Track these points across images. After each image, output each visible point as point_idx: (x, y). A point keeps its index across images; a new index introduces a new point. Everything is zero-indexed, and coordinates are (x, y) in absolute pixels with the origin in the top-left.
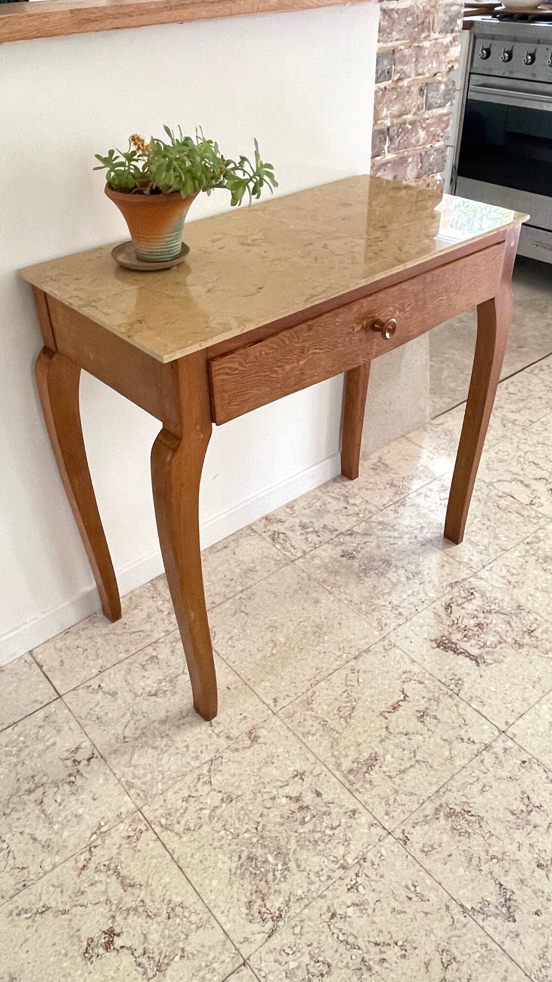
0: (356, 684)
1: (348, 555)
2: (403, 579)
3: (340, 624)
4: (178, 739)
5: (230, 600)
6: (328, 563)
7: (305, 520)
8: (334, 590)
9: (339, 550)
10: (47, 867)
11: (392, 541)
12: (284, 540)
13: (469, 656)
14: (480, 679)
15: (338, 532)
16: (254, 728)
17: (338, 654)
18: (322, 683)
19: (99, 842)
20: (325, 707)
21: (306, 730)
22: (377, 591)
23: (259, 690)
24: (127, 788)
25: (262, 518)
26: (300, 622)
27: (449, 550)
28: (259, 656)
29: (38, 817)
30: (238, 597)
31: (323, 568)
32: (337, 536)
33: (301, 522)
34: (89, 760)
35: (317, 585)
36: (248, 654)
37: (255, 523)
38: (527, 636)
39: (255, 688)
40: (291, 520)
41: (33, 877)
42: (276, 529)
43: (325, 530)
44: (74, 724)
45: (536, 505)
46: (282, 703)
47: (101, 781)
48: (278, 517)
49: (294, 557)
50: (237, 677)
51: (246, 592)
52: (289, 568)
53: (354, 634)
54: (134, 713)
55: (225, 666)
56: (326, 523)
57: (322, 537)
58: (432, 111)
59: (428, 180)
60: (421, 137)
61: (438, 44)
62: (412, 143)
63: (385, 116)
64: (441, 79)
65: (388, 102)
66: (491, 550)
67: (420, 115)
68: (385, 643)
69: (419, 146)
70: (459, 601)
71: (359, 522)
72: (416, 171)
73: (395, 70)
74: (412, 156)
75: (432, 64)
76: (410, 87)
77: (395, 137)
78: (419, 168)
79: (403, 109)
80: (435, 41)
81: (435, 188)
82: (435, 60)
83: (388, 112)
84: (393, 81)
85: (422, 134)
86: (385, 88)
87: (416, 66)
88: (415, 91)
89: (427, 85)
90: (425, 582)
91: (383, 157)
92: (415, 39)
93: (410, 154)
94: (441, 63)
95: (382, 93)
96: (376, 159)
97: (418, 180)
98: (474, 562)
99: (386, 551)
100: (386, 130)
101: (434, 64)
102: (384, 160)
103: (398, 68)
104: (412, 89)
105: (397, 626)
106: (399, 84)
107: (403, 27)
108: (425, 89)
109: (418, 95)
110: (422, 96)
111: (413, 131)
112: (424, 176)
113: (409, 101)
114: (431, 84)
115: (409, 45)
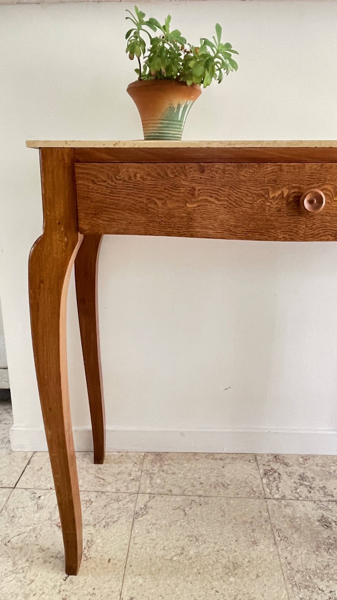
1: (325, 523)
3: (258, 576)
5: (184, 497)
6: (297, 518)
7: (309, 474)
8: (282, 544)
9: (320, 513)
12: (274, 478)
15: (332, 499)
22: (326, 571)
23: (129, 582)
25: (272, 455)
26: (223, 550)
28: (160, 553)
30: (193, 498)
31: (288, 520)
32: (329, 501)
33: (303, 473)
35: (269, 528)
36: (152, 545)
37: (262, 455)
39: (128, 577)
40: (296, 467)
42: (275, 467)
43: (321, 491)
48: (286, 461)
49: (270, 496)
50: (125, 557)
51: (202, 499)
52: (257, 502)
53: (263, 595)
54: (34, 529)
55: (127, 541)
56: (327, 486)
57: (312, 494)
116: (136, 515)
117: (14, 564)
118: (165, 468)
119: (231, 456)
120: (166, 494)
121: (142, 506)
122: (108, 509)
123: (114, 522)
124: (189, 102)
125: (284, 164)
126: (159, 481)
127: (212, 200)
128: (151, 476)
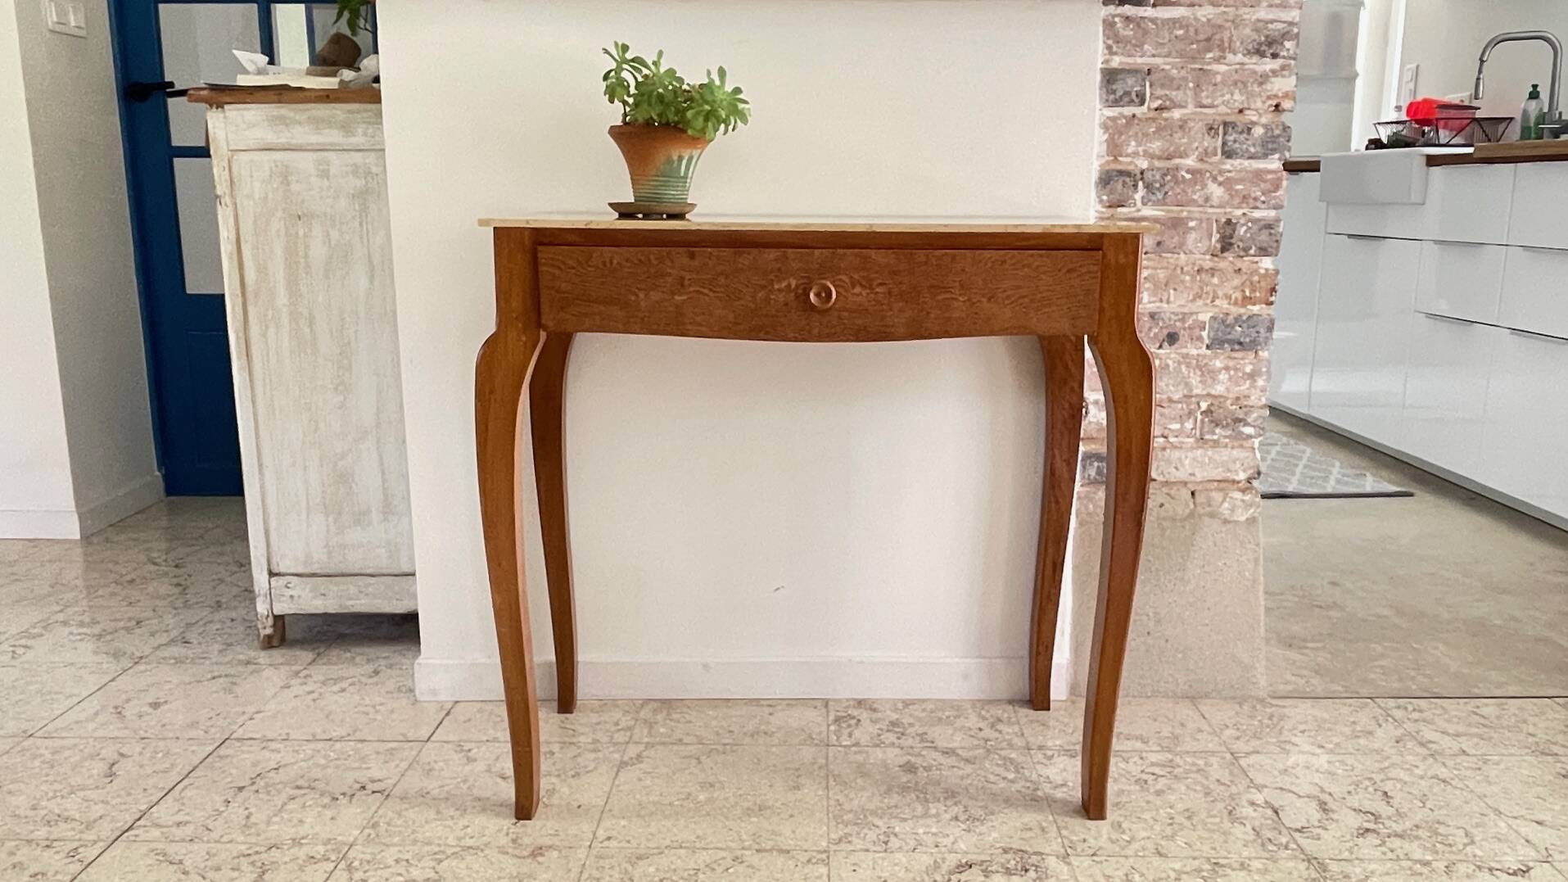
0: (719, 870)
1: (909, 768)
2: (948, 816)
3: (792, 816)
4: (468, 817)
5: (700, 746)
6: (869, 764)
7: (907, 720)
8: (837, 789)
9: (906, 759)
10: (224, 839)
11: (992, 778)
12: (849, 725)
15: (931, 745)
16: (550, 847)
17: (744, 838)
18: (682, 851)
19: (285, 847)
20: (652, 869)
22: (890, 811)
23: (607, 823)
24: (369, 826)
25: (855, 700)
26: (748, 794)
27: (1067, 819)
28: (655, 799)
29: (275, 806)
30: (713, 747)
31: (855, 766)
32: (925, 747)
33: (897, 719)
34: (374, 792)
35: (822, 774)
36: (644, 792)
37: (838, 701)
39: (605, 820)
40: (889, 713)
41: (205, 839)
42: (856, 714)
43: (916, 737)
44: (404, 765)
45: (1305, 835)
46: (613, 843)
47: (358, 810)
48: (875, 706)
49: (836, 743)
50: (603, 803)
51: (728, 747)
52: (813, 749)
53: (794, 832)
54: (465, 781)
55: (607, 789)
56: (929, 732)
57: (902, 741)
58: (1239, 161)
59: (1239, 264)
60: (1214, 195)
61: (1244, 70)
62: (1194, 200)
63: (1134, 153)
64: (1254, 119)
65: (1140, 135)
66: (1135, 846)
67: (1211, 164)
68: (819, 856)
69: (1212, 206)
70: (993, 868)
71: (976, 747)
72: (1207, 243)
73: (1152, 94)
74: (1197, 219)
75: (1232, 95)
76: (1185, 122)
77: (1158, 185)
78: (1214, 240)
79: (1172, 149)
80: (1238, 67)
81: (1256, 278)
82: (1237, 91)
83: (1140, 149)
84: (1149, 108)
85: (1216, 191)
86: (1134, 116)
87: (1196, 94)
88: (1198, 127)
89: (1225, 124)
90: (974, 831)
91: (1133, 209)
92: (1194, 59)
93: (1191, 216)
94: (1251, 96)
95: (1124, 121)
96: (1119, 209)
97: (1216, 259)
98: (1086, 844)
99: (970, 784)
100: (1138, 173)
101: (1237, 96)
102: (1136, 215)
103: (1159, 92)
104: (1191, 124)
105: (862, 850)
106: (1164, 115)
107: (1166, 41)
108: (1221, 128)
109: (1203, 134)
110: (1213, 137)
111: (1196, 184)
112: (1229, 256)
113: (1185, 140)
114: (1234, 125)
115: (1181, 65)
116: (623, 764)
117: (438, 812)
118: (675, 716)
119: (787, 702)
120: (673, 744)
121: (634, 756)
122: (579, 760)
123: (588, 772)
124: (696, 153)
125: (790, 250)
126: (662, 730)
127: (706, 291)
128: (651, 725)
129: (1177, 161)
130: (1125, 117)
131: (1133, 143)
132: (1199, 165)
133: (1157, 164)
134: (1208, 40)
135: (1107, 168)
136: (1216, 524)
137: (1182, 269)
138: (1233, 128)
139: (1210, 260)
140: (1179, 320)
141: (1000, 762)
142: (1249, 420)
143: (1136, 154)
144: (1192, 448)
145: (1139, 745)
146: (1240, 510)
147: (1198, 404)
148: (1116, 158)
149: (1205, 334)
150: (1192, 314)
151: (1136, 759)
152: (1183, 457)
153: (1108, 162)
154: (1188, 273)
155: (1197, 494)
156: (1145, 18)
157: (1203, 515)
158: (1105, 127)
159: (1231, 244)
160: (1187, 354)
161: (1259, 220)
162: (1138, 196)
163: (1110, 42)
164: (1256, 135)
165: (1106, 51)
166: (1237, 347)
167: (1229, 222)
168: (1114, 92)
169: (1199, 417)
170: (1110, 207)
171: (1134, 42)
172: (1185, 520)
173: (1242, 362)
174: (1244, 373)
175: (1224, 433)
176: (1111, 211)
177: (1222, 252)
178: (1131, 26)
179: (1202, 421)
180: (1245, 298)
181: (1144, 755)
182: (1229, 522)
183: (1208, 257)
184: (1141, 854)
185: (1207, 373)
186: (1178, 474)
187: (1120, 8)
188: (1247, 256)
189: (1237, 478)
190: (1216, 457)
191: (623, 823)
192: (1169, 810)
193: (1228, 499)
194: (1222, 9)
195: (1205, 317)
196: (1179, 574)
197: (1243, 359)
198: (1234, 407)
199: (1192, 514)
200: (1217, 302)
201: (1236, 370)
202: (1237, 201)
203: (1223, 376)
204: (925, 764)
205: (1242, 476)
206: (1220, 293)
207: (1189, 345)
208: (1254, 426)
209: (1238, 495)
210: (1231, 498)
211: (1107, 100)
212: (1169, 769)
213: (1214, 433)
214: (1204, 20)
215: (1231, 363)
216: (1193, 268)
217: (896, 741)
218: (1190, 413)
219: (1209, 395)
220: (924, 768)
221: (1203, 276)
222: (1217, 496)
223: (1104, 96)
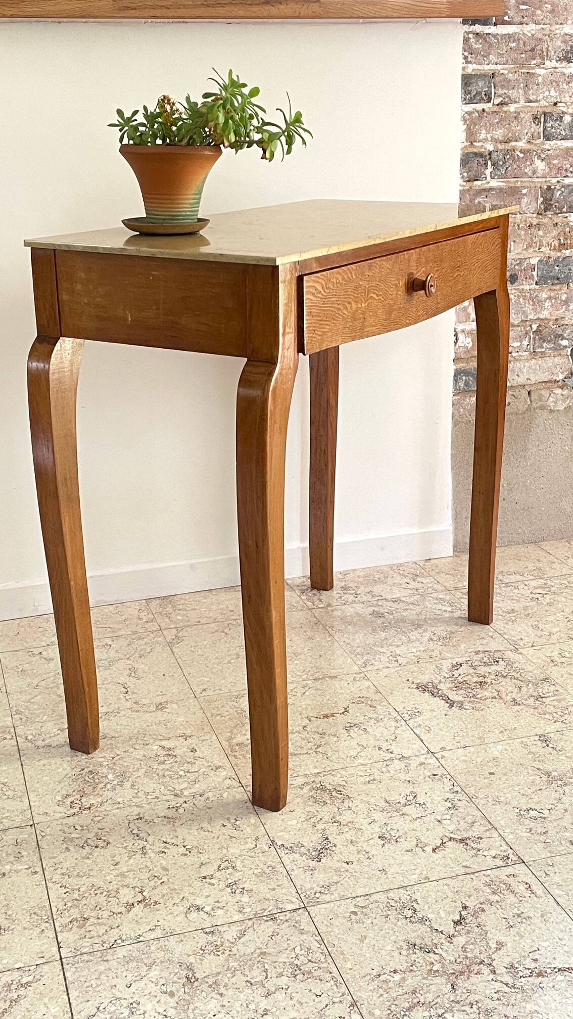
0: (299, 695)
1: (378, 615)
2: (425, 639)
6: (349, 616)
7: (352, 585)
8: (338, 634)
9: (371, 609)
11: (437, 612)
12: (314, 594)
13: (447, 699)
14: (443, 716)
15: (381, 598)
16: (167, 702)
17: (299, 673)
21: (218, 713)
22: (385, 642)
23: (194, 681)
24: (14, 713)
25: (304, 576)
30: (227, 622)
31: (339, 619)
32: (378, 600)
35: (321, 627)
37: (292, 579)
38: (532, 699)
39: (191, 680)
43: (368, 595)
49: (314, 607)
50: (179, 670)
52: (301, 613)
55: (173, 661)
56: (374, 590)
57: (359, 598)
58: (554, 141)
59: (556, 220)
60: (539, 168)
61: (556, 72)
62: (525, 173)
63: (484, 139)
64: (565, 109)
65: (488, 124)
66: (554, 637)
67: (536, 145)
68: (359, 676)
69: (537, 178)
70: (476, 664)
71: (414, 595)
72: (535, 205)
73: (495, 93)
74: (528, 188)
75: (549, 92)
76: (519, 114)
77: (501, 163)
78: (539, 202)
79: (510, 135)
80: (552, 70)
81: (568, 229)
82: (553, 88)
83: (488, 136)
84: (493, 104)
85: (540, 165)
86: (483, 110)
87: (525, 92)
88: (527, 117)
89: (545, 113)
90: (449, 645)
91: (484, 182)
92: (522, 65)
93: (524, 185)
94: (561, 92)
95: (477, 114)
96: (475, 183)
97: (541, 217)
98: (523, 641)
99: (425, 618)
100: (487, 153)
101: (553, 93)
102: (487, 186)
103: (501, 92)
104: (522, 115)
105: (383, 668)
106: (504, 109)
107: (504, 51)
108: (543, 116)
109: (530, 122)
110: (538, 124)
111: (526, 160)
112: (549, 214)
113: (519, 128)
114: (551, 114)
115: (514, 70)
116: (170, 644)
118: (180, 607)
120: (195, 625)
121: (173, 637)
122: (134, 646)
123: (149, 653)
126: (179, 617)
128: (168, 615)
129: (513, 144)
130: (478, 112)
131: (484, 131)
132: (528, 147)
133: (500, 147)
134: (532, 50)
135: (466, 151)
136: (545, 414)
137: (518, 225)
138: (550, 117)
139: (536, 218)
140: (517, 265)
141: (435, 602)
142: (565, 335)
143: (486, 140)
144: (527, 360)
145: (519, 578)
146: (561, 402)
147: (531, 326)
148: (472, 143)
149: (535, 273)
150: (526, 259)
151: (523, 586)
152: (523, 366)
153: (466, 147)
154: (523, 229)
155: (532, 394)
156: (489, 34)
157: (537, 408)
158: (465, 120)
159: (551, 205)
160: (523, 289)
161: (569, 185)
162: (488, 172)
163: (466, 54)
164: (565, 122)
165: (464, 61)
166: (556, 282)
167: (549, 188)
168: (470, 93)
169: (532, 336)
170: (469, 181)
171: (482, 53)
172: (525, 413)
173: (560, 293)
174: (562, 300)
175: (548, 346)
176: (470, 184)
177: (545, 212)
178: (480, 41)
179: (534, 339)
180: (560, 244)
181: (526, 583)
182: (554, 411)
183: (535, 215)
184: (561, 641)
185: (537, 302)
186: (519, 380)
187: (472, 27)
188: (561, 213)
189: (558, 379)
190: (544, 365)
191: (206, 679)
192: (562, 613)
193: (552, 395)
194: (542, 26)
195: (534, 261)
196: (523, 453)
197: (560, 290)
198: (555, 326)
199: (529, 409)
200: (543, 249)
201: (555, 299)
202: (554, 172)
203: (548, 304)
204: (386, 611)
205: (561, 377)
206: (544, 243)
207: (524, 283)
208: (568, 339)
209: (559, 391)
210: (554, 393)
211: (465, 99)
212: (548, 589)
213: (542, 347)
214: (529, 35)
215: (552, 294)
216: (526, 225)
217: (356, 600)
218: (526, 333)
219: (538, 319)
220: (388, 613)
221: (533, 230)
222: (545, 393)
223: (463, 96)
